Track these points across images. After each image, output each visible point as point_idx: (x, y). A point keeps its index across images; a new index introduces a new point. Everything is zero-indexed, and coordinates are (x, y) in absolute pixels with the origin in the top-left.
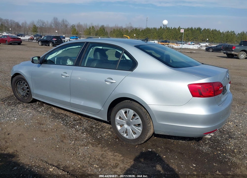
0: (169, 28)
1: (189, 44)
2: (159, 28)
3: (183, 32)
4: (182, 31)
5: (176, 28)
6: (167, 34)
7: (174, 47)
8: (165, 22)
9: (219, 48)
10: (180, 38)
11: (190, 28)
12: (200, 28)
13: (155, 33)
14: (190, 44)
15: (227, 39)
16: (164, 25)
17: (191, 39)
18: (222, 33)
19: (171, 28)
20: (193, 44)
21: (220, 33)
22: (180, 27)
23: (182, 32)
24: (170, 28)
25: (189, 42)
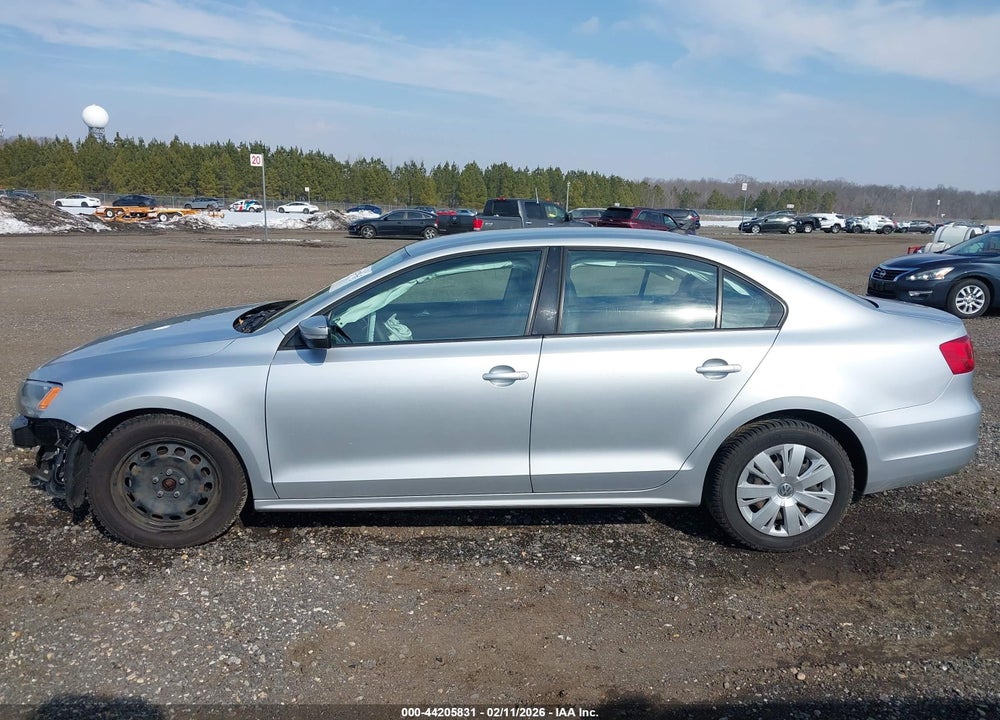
0: (131, 143)
1: (241, 210)
2: (83, 141)
3: (261, 165)
4: (257, 160)
5: (162, 145)
6: (128, 169)
7: (212, 223)
8: (96, 115)
9: (395, 223)
10: (188, 184)
11: (221, 144)
12: (261, 146)
13: (69, 163)
14: (244, 207)
15: (366, 190)
16: (91, 128)
17: (235, 190)
18: (345, 167)
19: (141, 141)
20: (256, 207)
21: (339, 164)
22: (176, 138)
23: (256, 165)
24: (137, 143)
25: (239, 202)
